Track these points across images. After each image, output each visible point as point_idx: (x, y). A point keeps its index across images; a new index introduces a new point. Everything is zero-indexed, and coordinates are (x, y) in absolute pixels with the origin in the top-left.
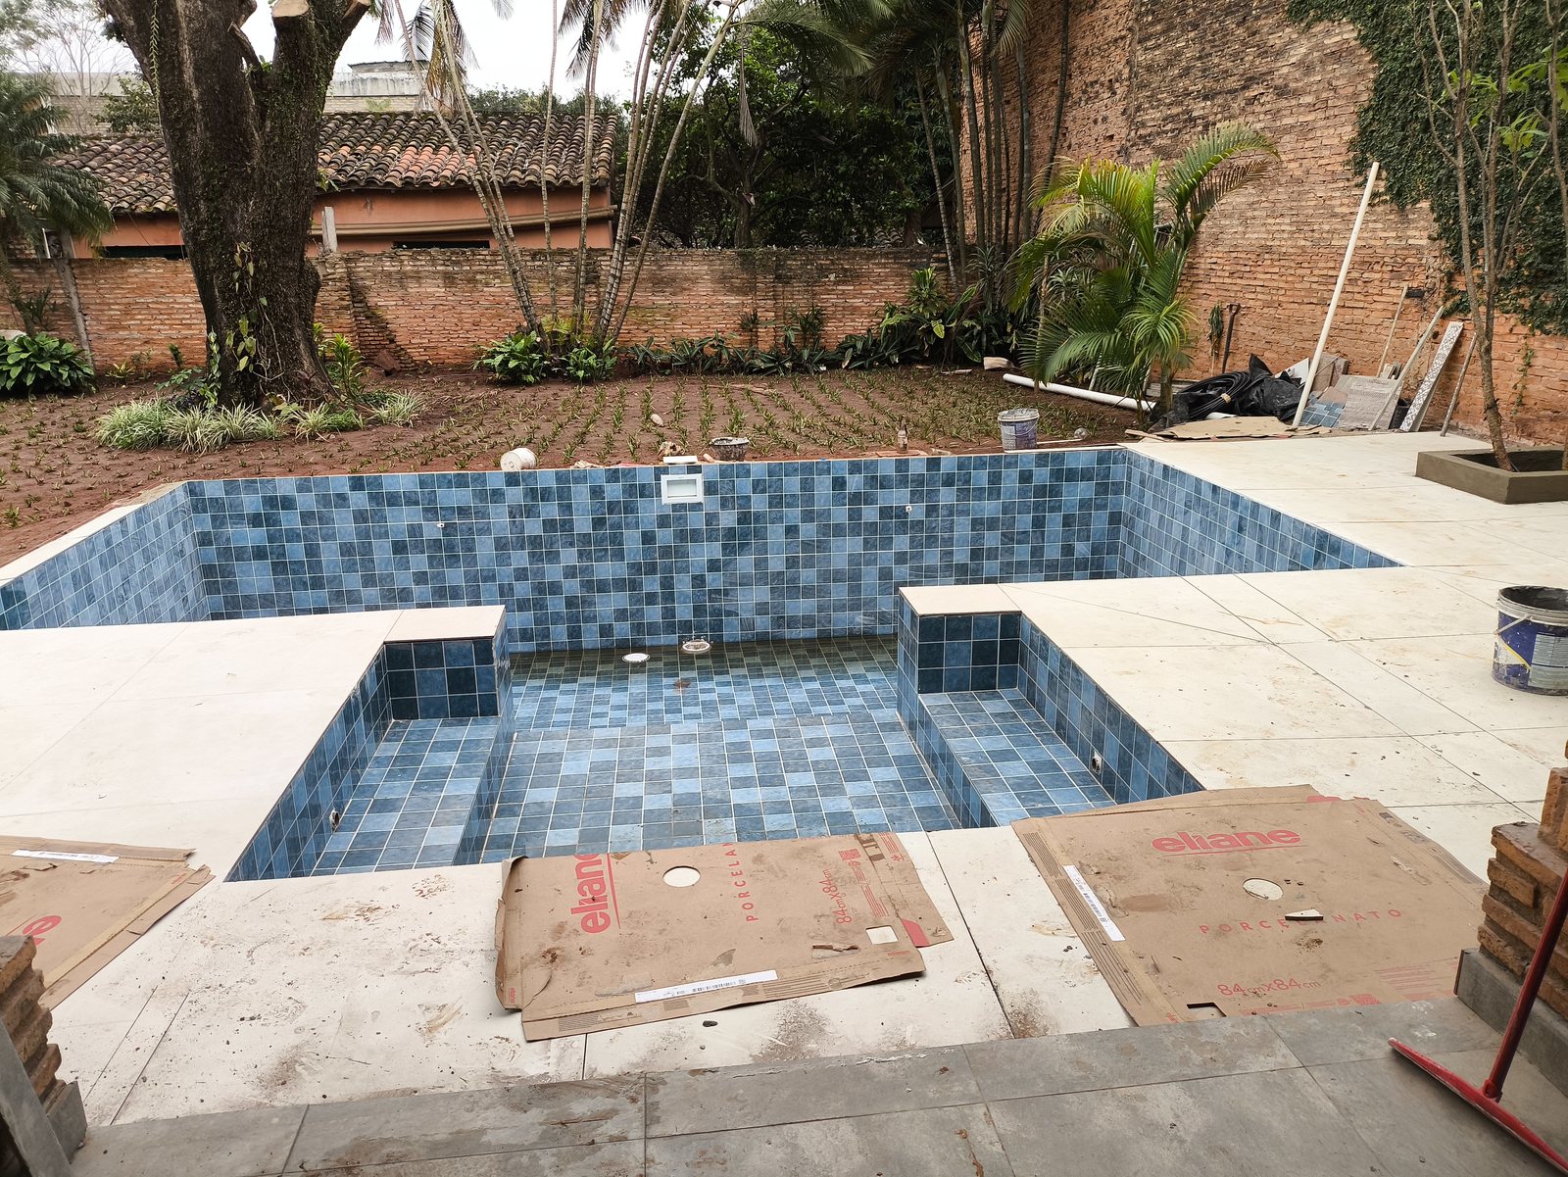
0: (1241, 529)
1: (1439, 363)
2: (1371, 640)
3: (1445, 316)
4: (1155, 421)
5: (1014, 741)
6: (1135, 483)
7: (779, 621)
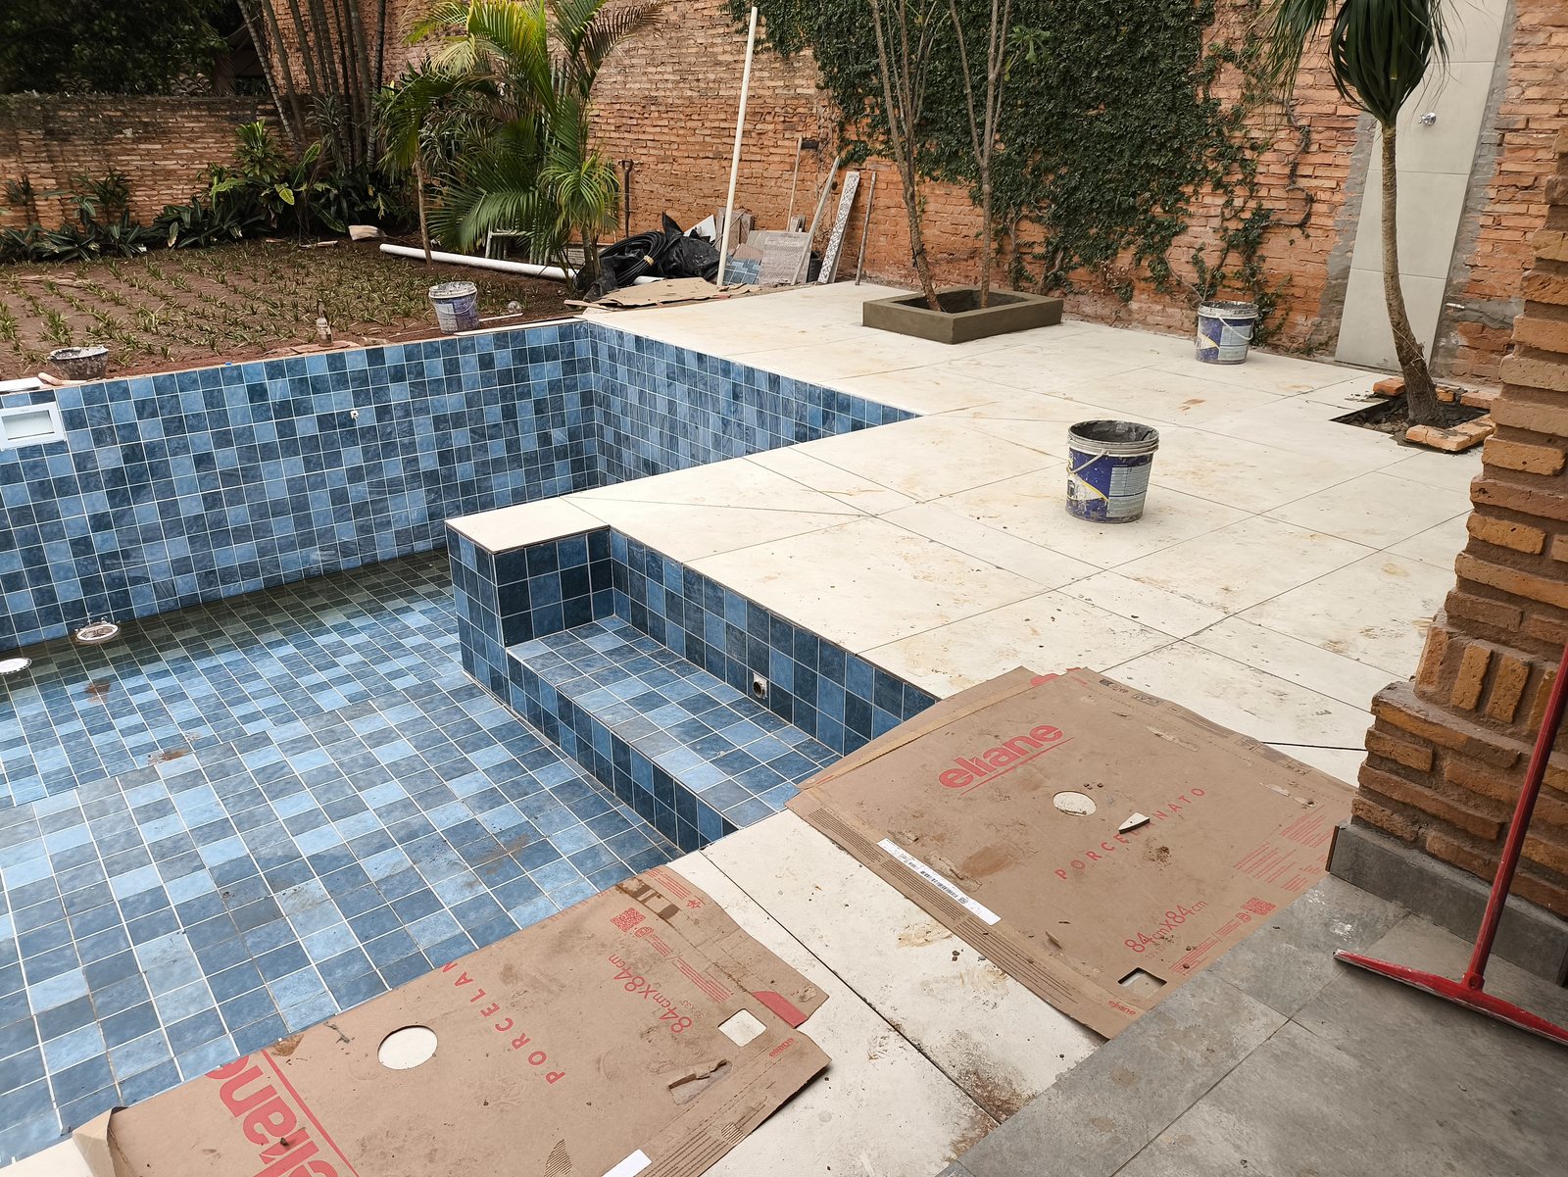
0: (736, 397)
1: (843, 214)
2: (950, 496)
3: (842, 167)
4: (587, 286)
5: (649, 679)
6: (603, 358)
7: (208, 578)
